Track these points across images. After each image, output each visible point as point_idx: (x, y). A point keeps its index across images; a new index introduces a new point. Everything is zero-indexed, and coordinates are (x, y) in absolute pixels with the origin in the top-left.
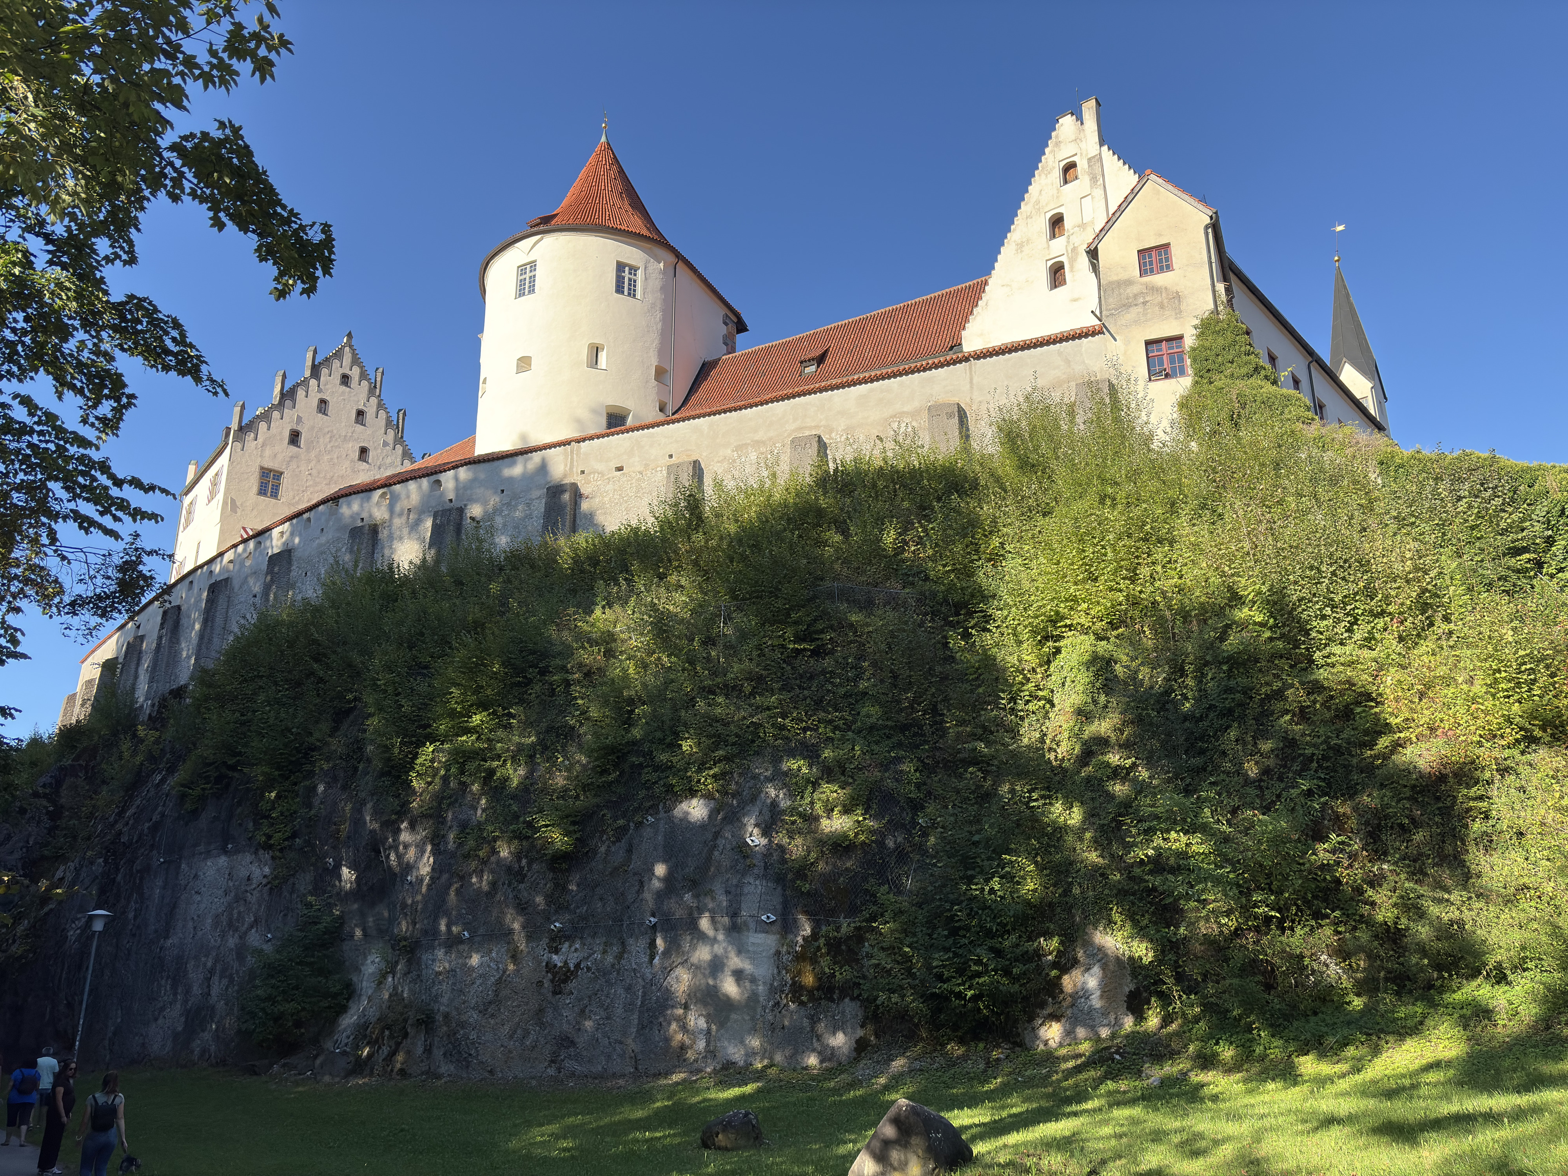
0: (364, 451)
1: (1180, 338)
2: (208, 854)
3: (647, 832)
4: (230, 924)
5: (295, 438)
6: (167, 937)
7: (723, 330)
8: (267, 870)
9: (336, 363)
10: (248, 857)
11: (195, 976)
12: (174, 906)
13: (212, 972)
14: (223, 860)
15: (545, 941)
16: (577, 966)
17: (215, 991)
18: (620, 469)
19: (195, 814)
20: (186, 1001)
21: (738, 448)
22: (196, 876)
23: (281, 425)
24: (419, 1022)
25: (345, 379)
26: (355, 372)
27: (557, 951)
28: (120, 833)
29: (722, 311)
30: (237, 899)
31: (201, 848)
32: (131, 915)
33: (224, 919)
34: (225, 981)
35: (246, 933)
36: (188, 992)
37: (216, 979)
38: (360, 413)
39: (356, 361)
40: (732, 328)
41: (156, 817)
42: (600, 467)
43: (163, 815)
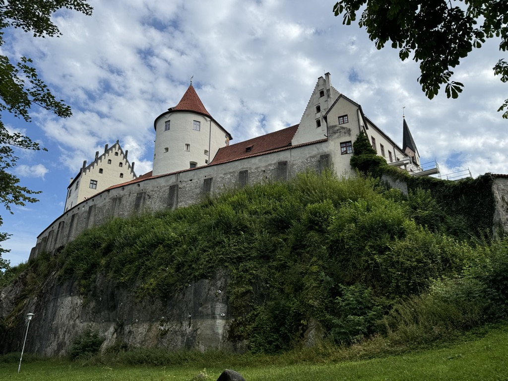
0: (122, 174)
1: (350, 142)
2: (66, 296)
3: (189, 289)
4: (71, 318)
5: (101, 171)
8: (82, 301)
9: (114, 149)
10: (77, 297)
11: (61, 333)
12: (56, 312)
14: (70, 298)
15: (159, 323)
16: (168, 330)
18: (191, 180)
20: (58, 341)
21: (225, 174)
22: (62, 303)
23: (97, 167)
26: (119, 152)
27: (162, 325)
29: (224, 134)
30: (73, 310)
31: (64, 294)
33: (69, 316)
35: (75, 320)
38: (121, 163)
39: (120, 148)
40: (228, 138)
42: (185, 180)
43: (54, 284)
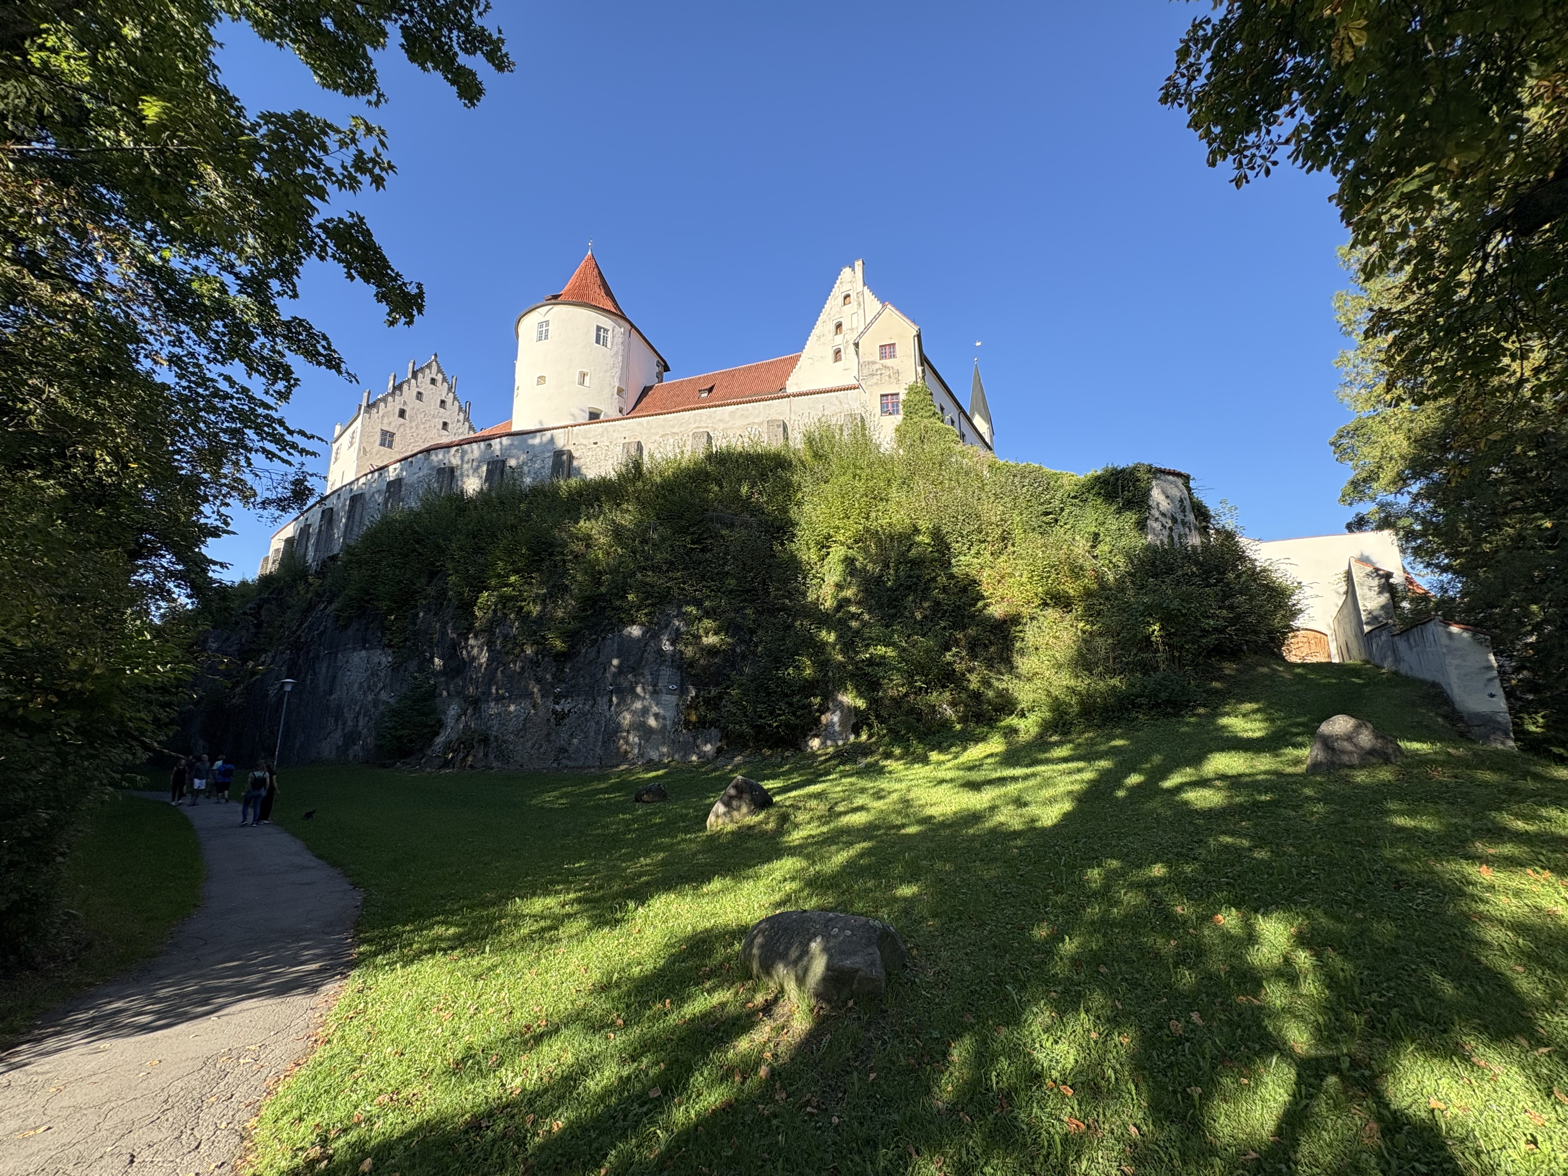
0: (445, 424)
1: (897, 394)
2: (354, 649)
3: (608, 642)
4: (369, 688)
5: (402, 413)
6: (331, 694)
7: (657, 370)
8: (390, 659)
9: (427, 371)
10: (379, 652)
11: (349, 716)
12: (335, 678)
13: (359, 713)
14: (363, 653)
15: (551, 698)
16: (569, 711)
17: (361, 724)
18: (596, 443)
19: (346, 627)
20: (343, 730)
21: (663, 436)
22: (347, 662)
23: (395, 405)
24: (480, 741)
25: (433, 381)
26: (439, 378)
27: (558, 703)
28: (299, 637)
29: (657, 359)
30: (372, 674)
31: (350, 646)
32: (308, 682)
33: (365, 685)
34: (367, 719)
35: (378, 693)
36: (344, 724)
37: (361, 716)
38: (443, 402)
39: (439, 371)
40: (661, 369)
41: (322, 628)
42: (585, 442)
43: (326, 627)
